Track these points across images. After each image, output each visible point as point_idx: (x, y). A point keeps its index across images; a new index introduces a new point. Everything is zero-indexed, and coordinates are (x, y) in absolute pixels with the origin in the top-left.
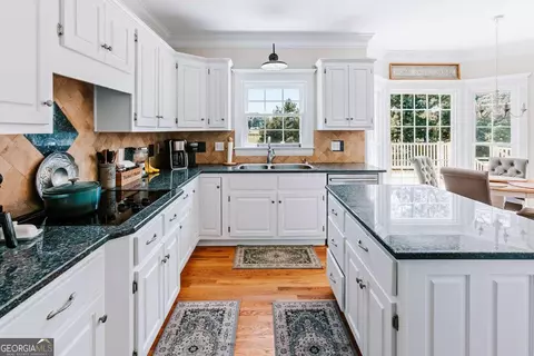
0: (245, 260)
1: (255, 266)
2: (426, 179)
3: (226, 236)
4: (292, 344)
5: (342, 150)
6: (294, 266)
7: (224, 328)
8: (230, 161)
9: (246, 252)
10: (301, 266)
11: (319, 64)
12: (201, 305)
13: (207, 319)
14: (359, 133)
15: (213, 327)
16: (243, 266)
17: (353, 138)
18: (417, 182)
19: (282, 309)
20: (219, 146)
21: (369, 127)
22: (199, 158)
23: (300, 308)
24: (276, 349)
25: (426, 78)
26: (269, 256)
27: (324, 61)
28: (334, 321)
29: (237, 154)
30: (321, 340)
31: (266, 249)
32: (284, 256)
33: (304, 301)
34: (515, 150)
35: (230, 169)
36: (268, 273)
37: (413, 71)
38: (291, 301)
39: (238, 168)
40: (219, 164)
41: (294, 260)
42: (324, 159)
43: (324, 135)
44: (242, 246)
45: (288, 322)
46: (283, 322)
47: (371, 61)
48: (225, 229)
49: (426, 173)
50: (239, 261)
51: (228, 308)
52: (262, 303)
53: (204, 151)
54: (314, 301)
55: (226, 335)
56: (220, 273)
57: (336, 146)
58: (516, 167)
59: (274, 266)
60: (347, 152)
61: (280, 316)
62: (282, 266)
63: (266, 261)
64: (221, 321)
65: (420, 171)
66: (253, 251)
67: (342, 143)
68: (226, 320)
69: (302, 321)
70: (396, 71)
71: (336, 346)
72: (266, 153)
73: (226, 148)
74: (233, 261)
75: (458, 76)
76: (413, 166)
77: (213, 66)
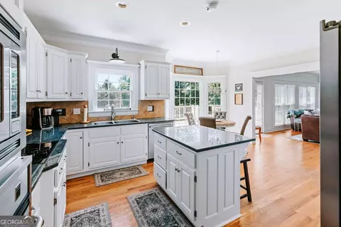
0: (102, 180)
1: (110, 182)
2: (191, 122)
3: (86, 169)
4: (143, 213)
5: (153, 111)
6: (133, 177)
7: (102, 218)
8: (85, 121)
9: (101, 176)
10: (137, 176)
11: (142, 62)
12: (82, 212)
13: (89, 218)
14: (162, 101)
15: (95, 220)
16: (102, 184)
17: (159, 104)
18: (187, 124)
19: (133, 199)
20: (77, 111)
21: (167, 98)
22: (62, 120)
23: (142, 195)
24: (136, 217)
25: (190, 74)
26: (117, 175)
27: (145, 62)
28: (161, 196)
29: (90, 115)
30: (157, 206)
31: (113, 172)
32: (126, 173)
33: (143, 192)
34: (222, 108)
35: (86, 125)
36: (119, 184)
37: (184, 70)
38: (137, 194)
39: (93, 124)
40: (77, 123)
41: (133, 174)
42: (144, 116)
43: (144, 103)
44: (97, 174)
45: (138, 203)
46: (136, 204)
47: (169, 64)
48: (86, 165)
49: (191, 120)
50: (98, 182)
51: (101, 208)
52: (121, 199)
53: (65, 115)
54: (149, 191)
55: (105, 221)
56: (88, 192)
57: (150, 108)
58: (223, 115)
59: (122, 179)
60: (156, 112)
61: (133, 202)
62: (126, 178)
63: (116, 178)
64: (99, 215)
65: (189, 119)
66: (106, 175)
67: (153, 107)
68: (101, 214)
69: (145, 201)
70: (177, 69)
71: (164, 206)
72: (110, 114)
73: (82, 112)
74: (94, 183)
75: (202, 75)
76: (185, 118)
77: (73, 57)
